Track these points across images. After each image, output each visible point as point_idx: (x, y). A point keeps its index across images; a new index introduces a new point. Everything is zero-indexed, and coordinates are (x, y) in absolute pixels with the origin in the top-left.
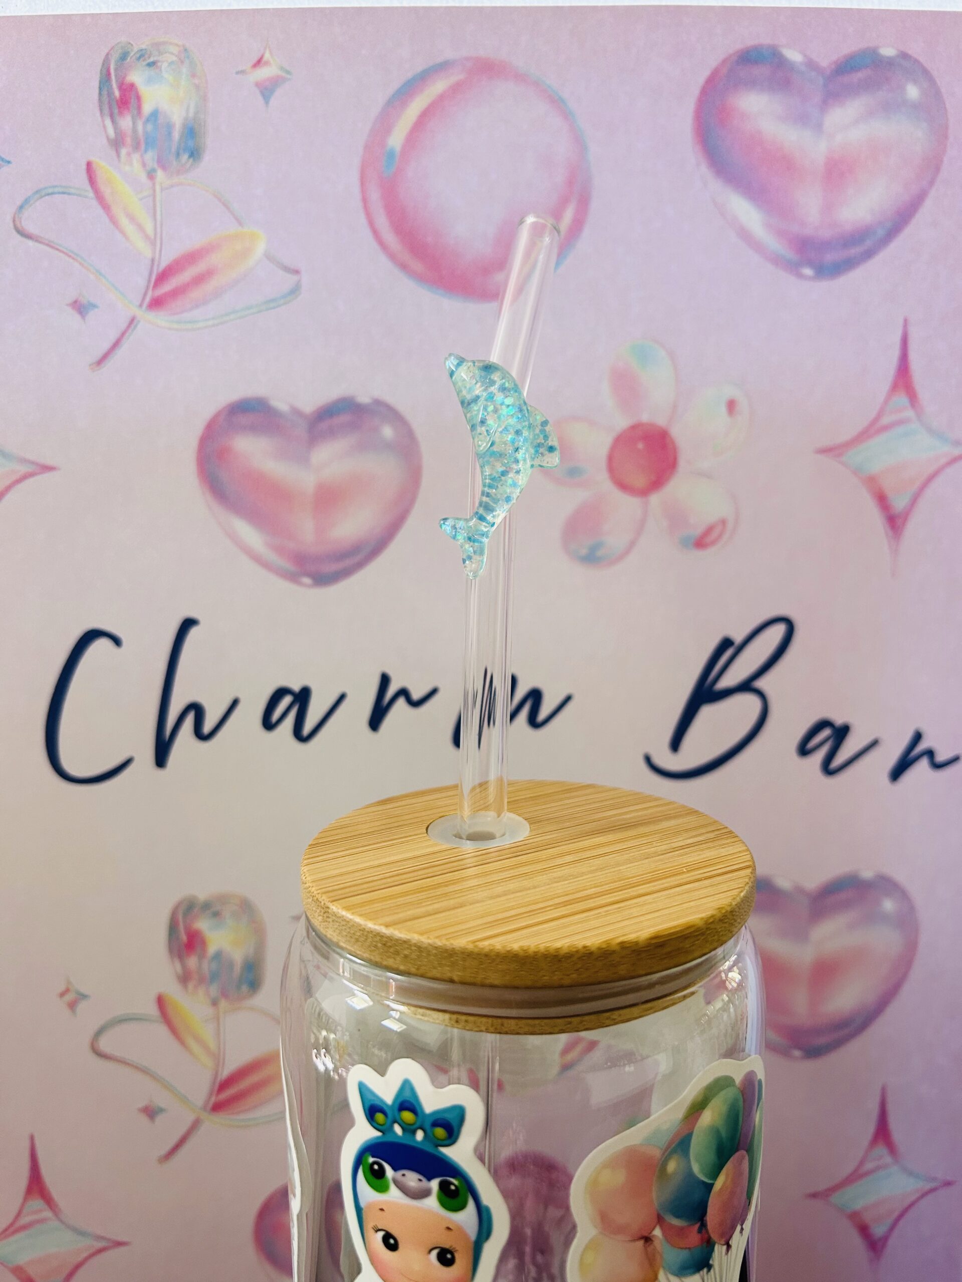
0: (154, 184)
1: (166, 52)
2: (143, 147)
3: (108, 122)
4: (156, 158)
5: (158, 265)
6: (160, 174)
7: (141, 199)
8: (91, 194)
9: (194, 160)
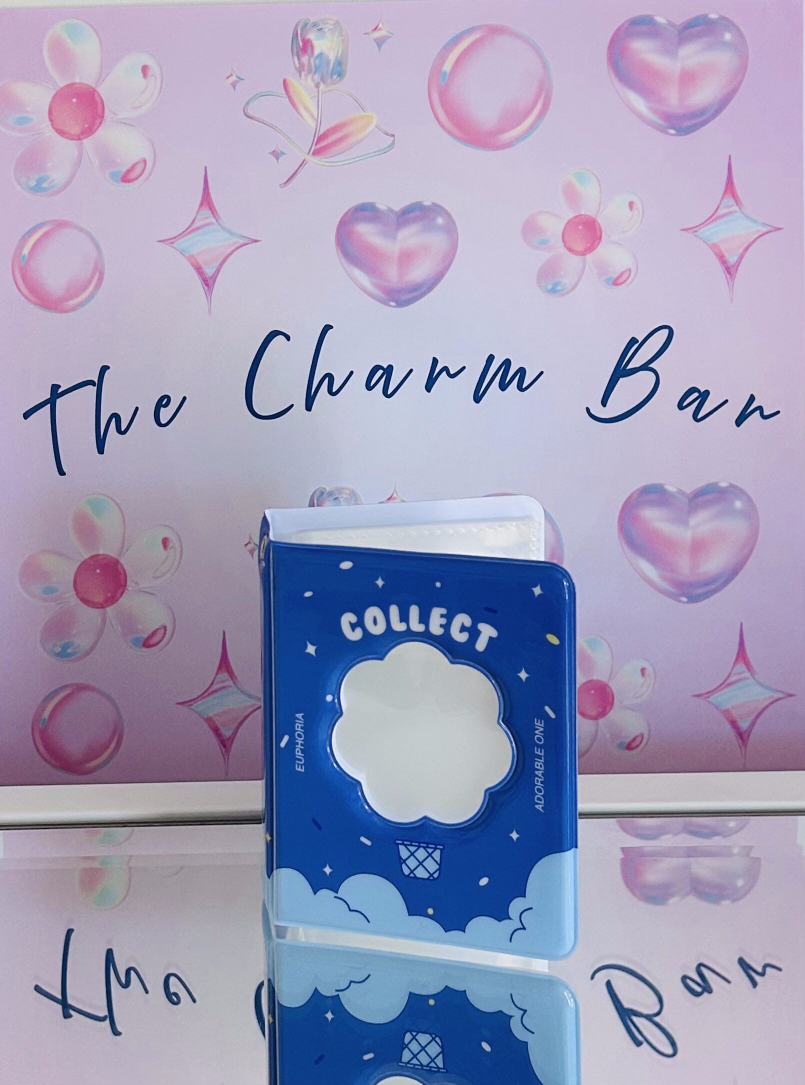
0: (319, 90)
1: (327, 24)
2: (313, 71)
3: (296, 58)
4: (320, 77)
5: (319, 132)
6: (322, 86)
7: (311, 98)
8: (285, 96)
9: (340, 78)
